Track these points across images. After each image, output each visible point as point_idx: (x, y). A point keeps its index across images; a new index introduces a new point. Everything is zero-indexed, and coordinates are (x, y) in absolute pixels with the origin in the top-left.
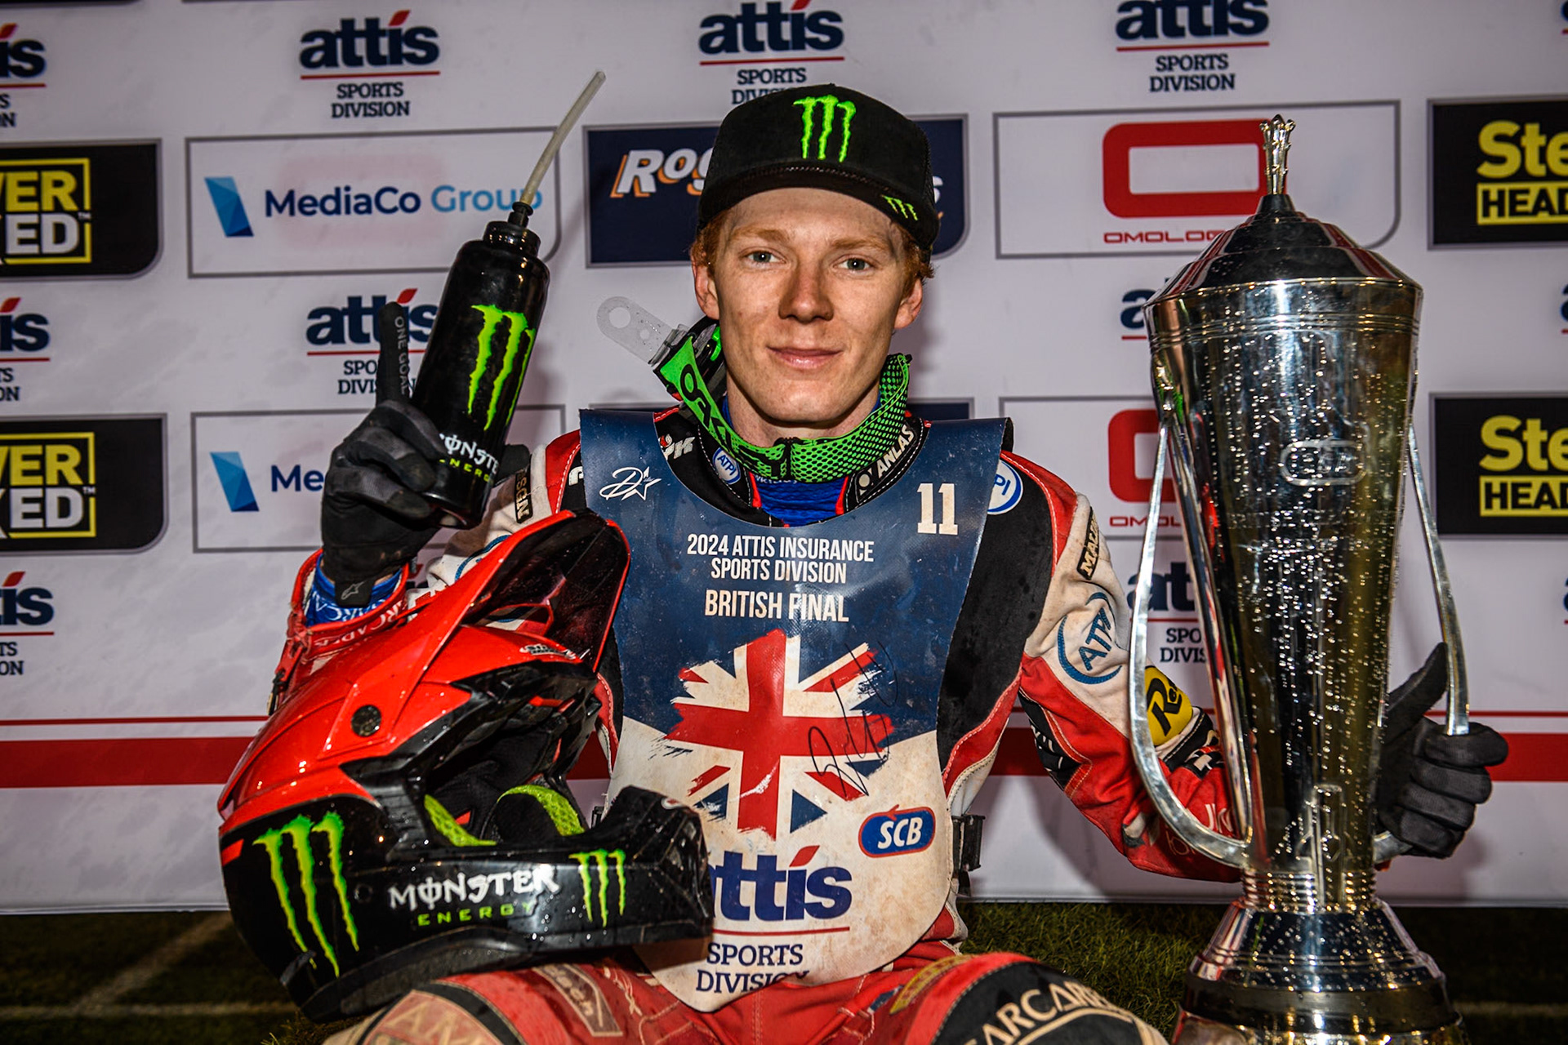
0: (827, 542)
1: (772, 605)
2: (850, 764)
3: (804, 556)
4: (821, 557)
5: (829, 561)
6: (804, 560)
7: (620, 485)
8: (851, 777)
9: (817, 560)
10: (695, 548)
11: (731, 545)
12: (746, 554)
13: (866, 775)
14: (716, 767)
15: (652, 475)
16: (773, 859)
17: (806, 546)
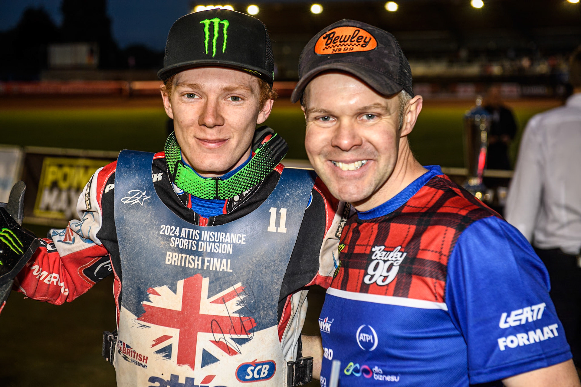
0: (224, 234)
1: (196, 262)
2: (232, 339)
3: (213, 240)
4: (221, 241)
5: (224, 243)
6: (213, 242)
7: (131, 198)
8: (233, 345)
9: (219, 242)
10: (164, 231)
11: (180, 232)
12: (186, 237)
13: (241, 344)
14: (165, 336)
15: (147, 194)
16: (193, 379)
17: (214, 236)
